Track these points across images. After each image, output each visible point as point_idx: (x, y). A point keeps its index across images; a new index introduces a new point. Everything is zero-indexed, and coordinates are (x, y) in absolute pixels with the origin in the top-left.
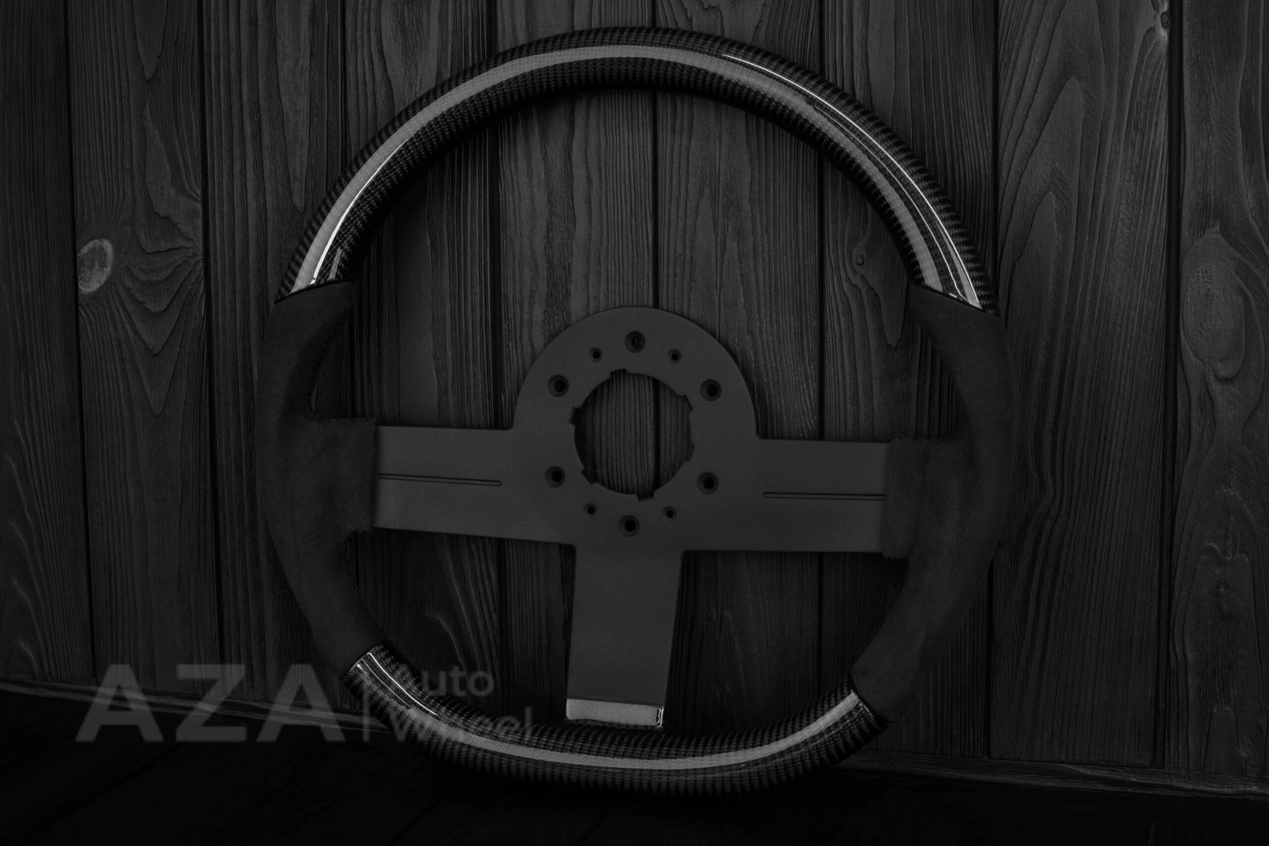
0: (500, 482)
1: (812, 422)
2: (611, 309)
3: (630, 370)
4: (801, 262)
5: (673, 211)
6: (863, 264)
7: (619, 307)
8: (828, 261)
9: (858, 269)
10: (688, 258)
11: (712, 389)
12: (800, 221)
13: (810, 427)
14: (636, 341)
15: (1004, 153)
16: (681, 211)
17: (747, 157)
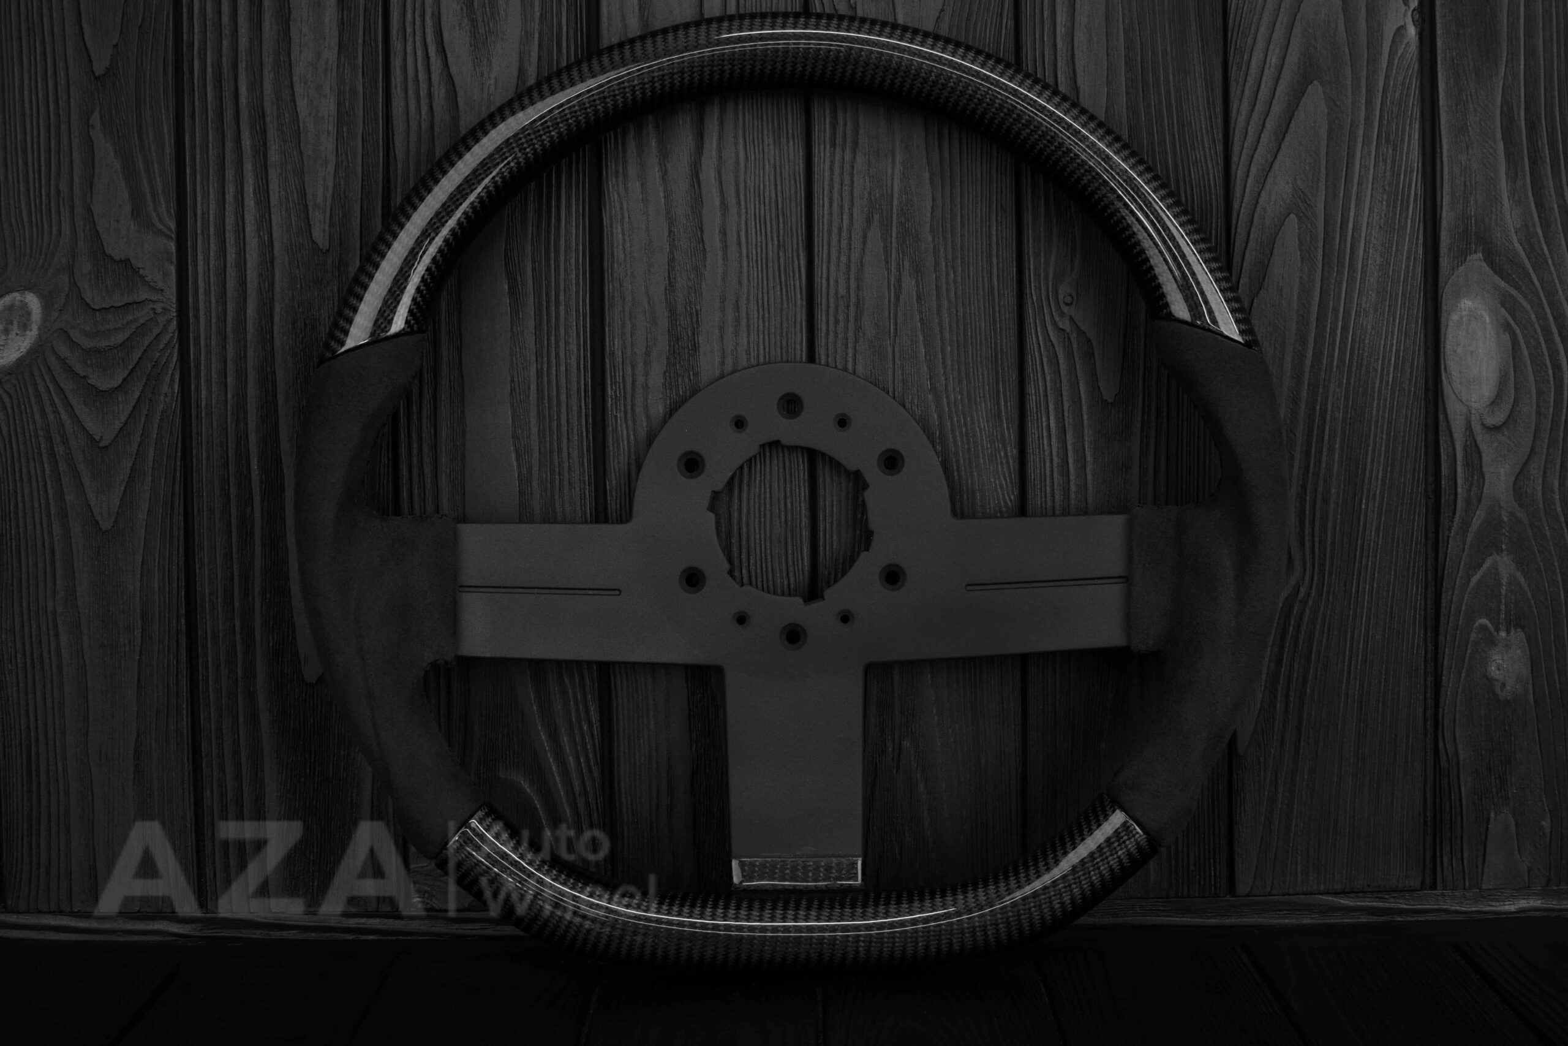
0: (619, 590)
1: (1012, 498)
2: (753, 366)
3: (785, 441)
4: (997, 304)
5: (834, 243)
6: (1072, 303)
7: (765, 364)
8: (1029, 301)
9: (1066, 309)
10: (853, 300)
11: (892, 461)
12: (994, 252)
13: (1009, 503)
14: (791, 405)
15: (1237, 169)
16: (844, 243)
17: (927, 175)
